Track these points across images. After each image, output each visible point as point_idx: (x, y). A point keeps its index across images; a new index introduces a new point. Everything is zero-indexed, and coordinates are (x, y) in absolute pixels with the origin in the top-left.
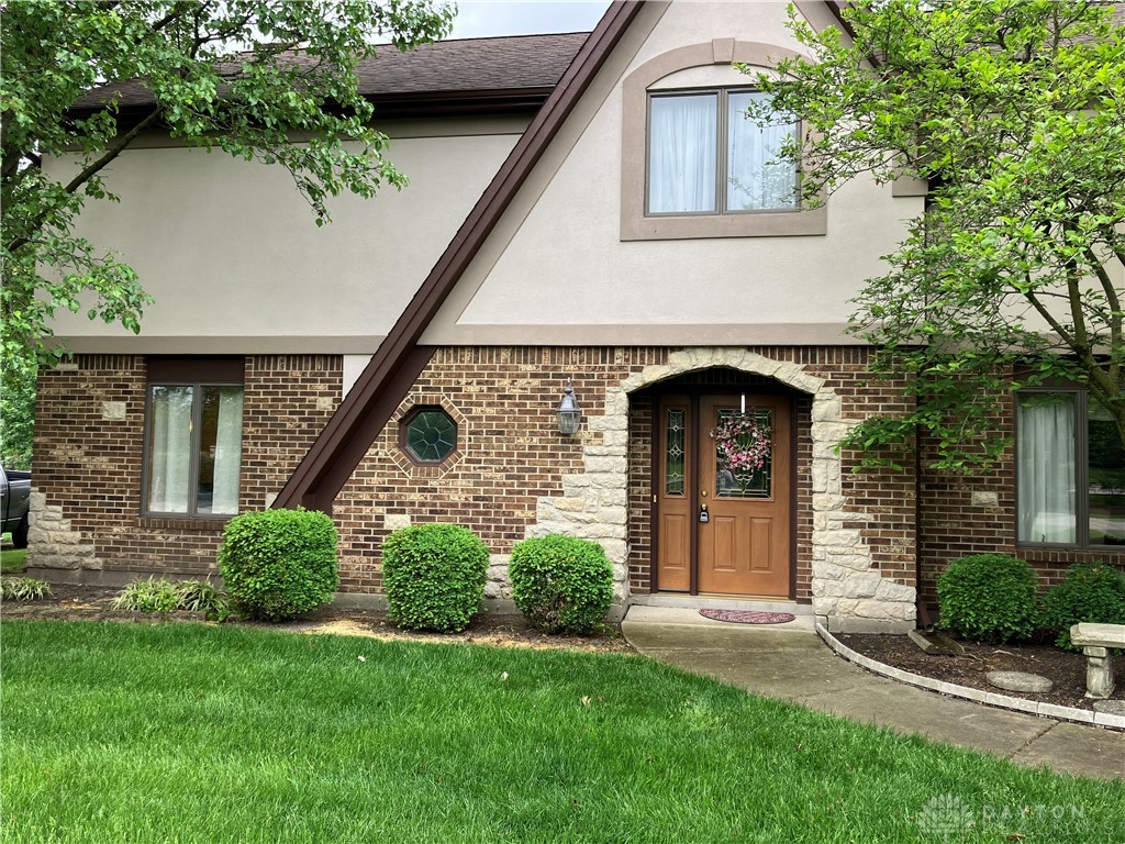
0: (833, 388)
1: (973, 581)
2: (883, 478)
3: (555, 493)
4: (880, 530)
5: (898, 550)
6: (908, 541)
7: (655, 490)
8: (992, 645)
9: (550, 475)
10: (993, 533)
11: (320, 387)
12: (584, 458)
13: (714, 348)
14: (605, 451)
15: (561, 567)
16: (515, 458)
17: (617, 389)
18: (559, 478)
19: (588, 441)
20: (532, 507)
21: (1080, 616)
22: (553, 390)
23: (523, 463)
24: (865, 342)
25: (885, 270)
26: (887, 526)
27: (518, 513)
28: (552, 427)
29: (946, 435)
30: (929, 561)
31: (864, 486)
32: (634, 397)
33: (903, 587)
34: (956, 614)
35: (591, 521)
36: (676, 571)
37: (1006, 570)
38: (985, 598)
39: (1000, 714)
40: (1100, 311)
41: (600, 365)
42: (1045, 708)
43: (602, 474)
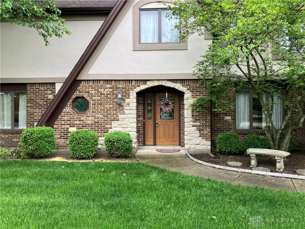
0: (189, 90)
1: (224, 139)
2: (202, 114)
3: (117, 120)
4: (201, 127)
5: (206, 132)
6: (208, 130)
7: (144, 118)
8: (229, 155)
9: (115, 115)
10: (230, 127)
11: (49, 92)
12: (125, 110)
13: (159, 80)
14: (130, 108)
15: (118, 140)
16: (105, 111)
17: (133, 92)
18: (118, 116)
19: (126, 106)
20: (111, 124)
21: (250, 147)
22: (115, 92)
23: (108, 112)
24: (197, 78)
25: (202, 59)
26: (203, 126)
27: (107, 126)
28: (116, 102)
29: (217, 102)
30: (214, 135)
31: (197, 116)
32: (139, 94)
33: (207, 142)
34: (220, 148)
35: (127, 127)
36: (150, 140)
37: (233, 136)
38: (227, 143)
39: (230, 172)
40: (254, 70)
41: (128, 85)
42: (240, 170)
43: (130, 115)
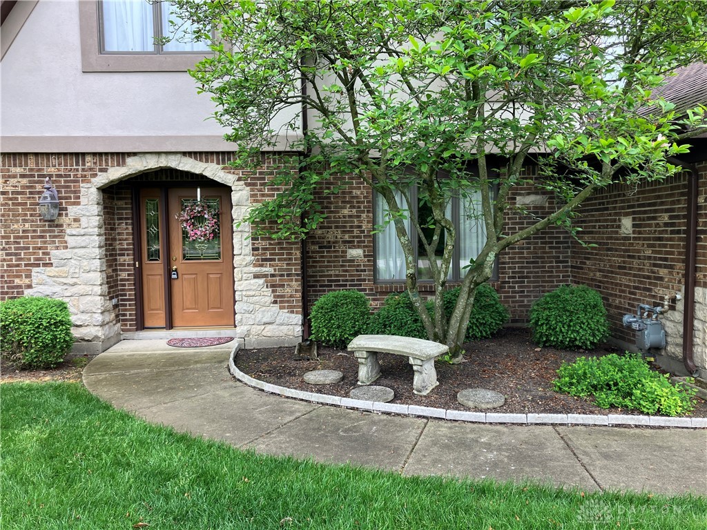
0: (243, 182)
2: (279, 243)
3: (45, 265)
4: (278, 278)
5: (290, 291)
6: (296, 285)
7: (137, 258)
9: (41, 251)
10: (360, 275)
12: (67, 238)
13: (159, 153)
14: (82, 232)
15: (18, 322)
16: (12, 240)
17: (89, 185)
18: (48, 254)
19: (69, 225)
20: (29, 276)
22: (38, 187)
23: (19, 243)
26: (282, 275)
28: (40, 215)
31: (266, 249)
32: (110, 192)
33: (293, 315)
35: (74, 285)
36: (156, 314)
37: (347, 300)
38: (333, 320)
41: (75, 167)
43: (82, 249)
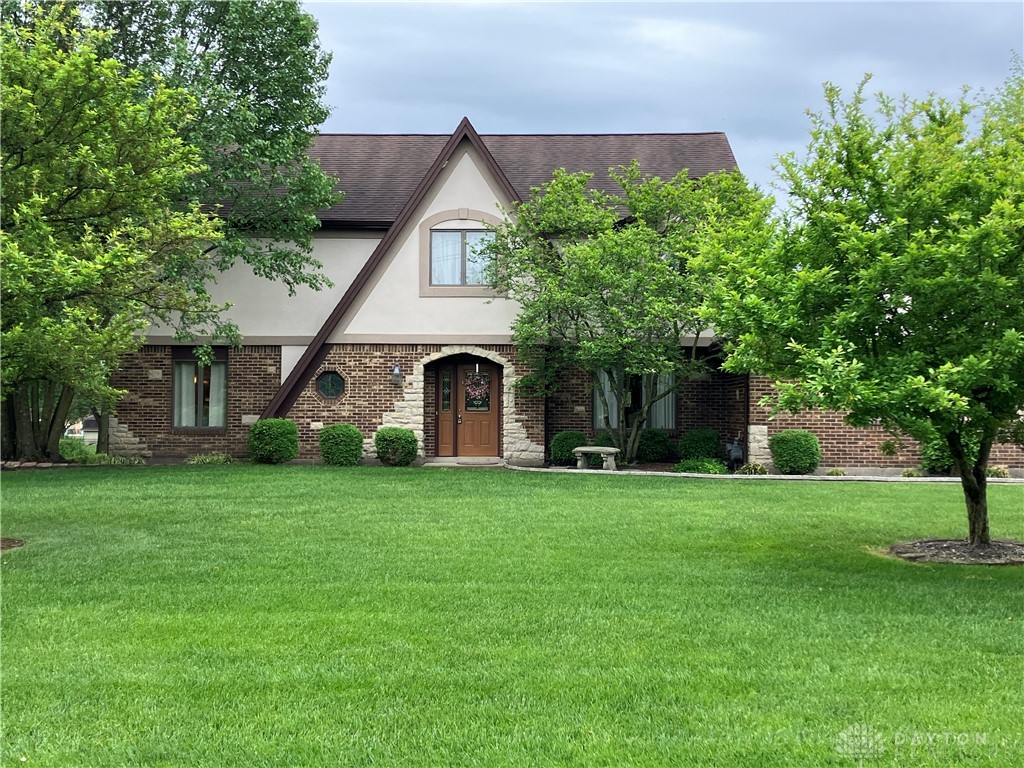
0: (511, 363)
2: (532, 401)
3: (391, 411)
4: (530, 422)
5: (537, 431)
7: (437, 409)
9: (388, 402)
10: (583, 424)
11: (269, 362)
12: (404, 395)
13: (461, 345)
14: (414, 391)
15: (397, 438)
16: (372, 395)
17: (419, 363)
18: (393, 404)
19: (406, 387)
20: (381, 417)
22: (389, 364)
23: (376, 397)
26: (533, 421)
27: (374, 420)
28: (389, 381)
31: (523, 404)
32: (427, 367)
33: (540, 446)
35: (408, 423)
36: (447, 446)
37: (573, 436)
41: (411, 352)
43: (412, 402)
